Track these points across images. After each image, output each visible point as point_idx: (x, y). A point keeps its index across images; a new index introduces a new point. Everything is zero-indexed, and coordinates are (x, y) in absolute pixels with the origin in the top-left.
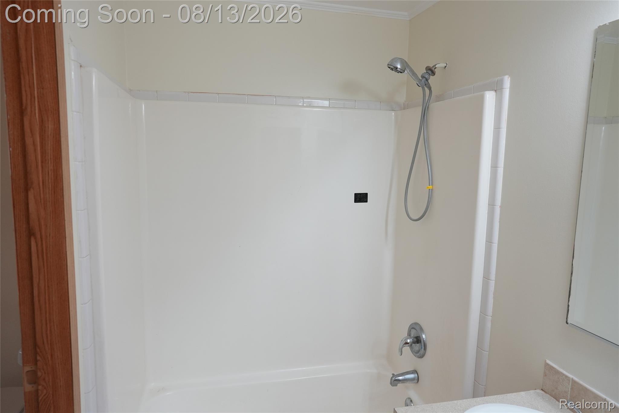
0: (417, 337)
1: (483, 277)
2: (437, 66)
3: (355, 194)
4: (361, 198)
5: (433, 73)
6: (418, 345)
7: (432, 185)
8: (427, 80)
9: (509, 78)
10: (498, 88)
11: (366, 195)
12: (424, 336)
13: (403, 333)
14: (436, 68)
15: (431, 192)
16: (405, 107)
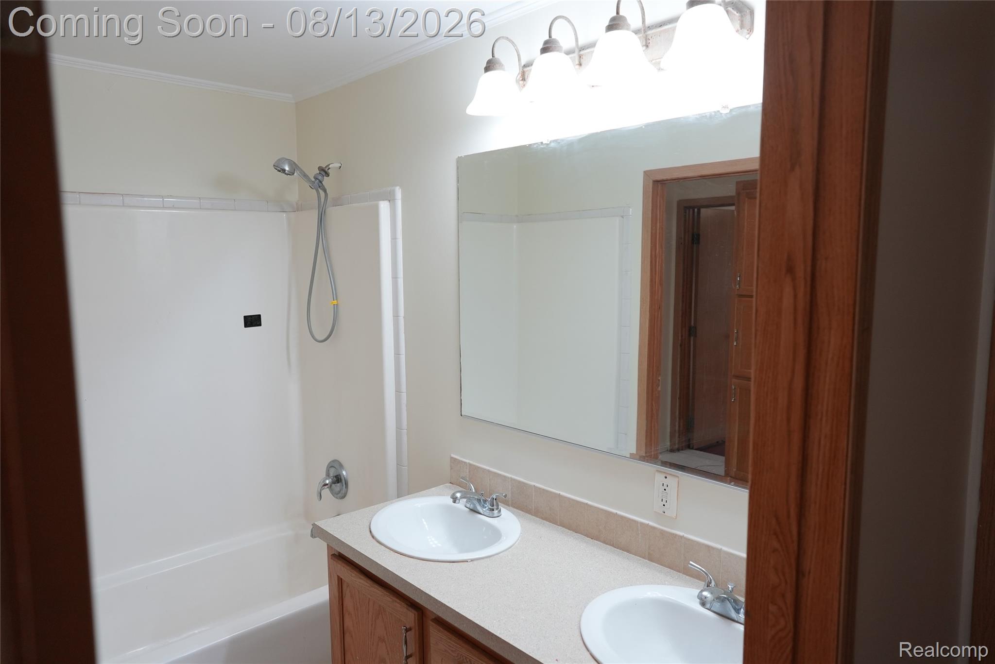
0: (337, 475)
1: (396, 391)
2: (330, 166)
3: (245, 317)
4: (252, 321)
5: (327, 175)
6: (339, 484)
7: (337, 300)
8: (321, 182)
9: (400, 190)
10: (391, 199)
11: (258, 317)
12: (344, 473)
13: (320, 475)
14: (329, 168)
15: (336, 308)
16: (298, 208)
